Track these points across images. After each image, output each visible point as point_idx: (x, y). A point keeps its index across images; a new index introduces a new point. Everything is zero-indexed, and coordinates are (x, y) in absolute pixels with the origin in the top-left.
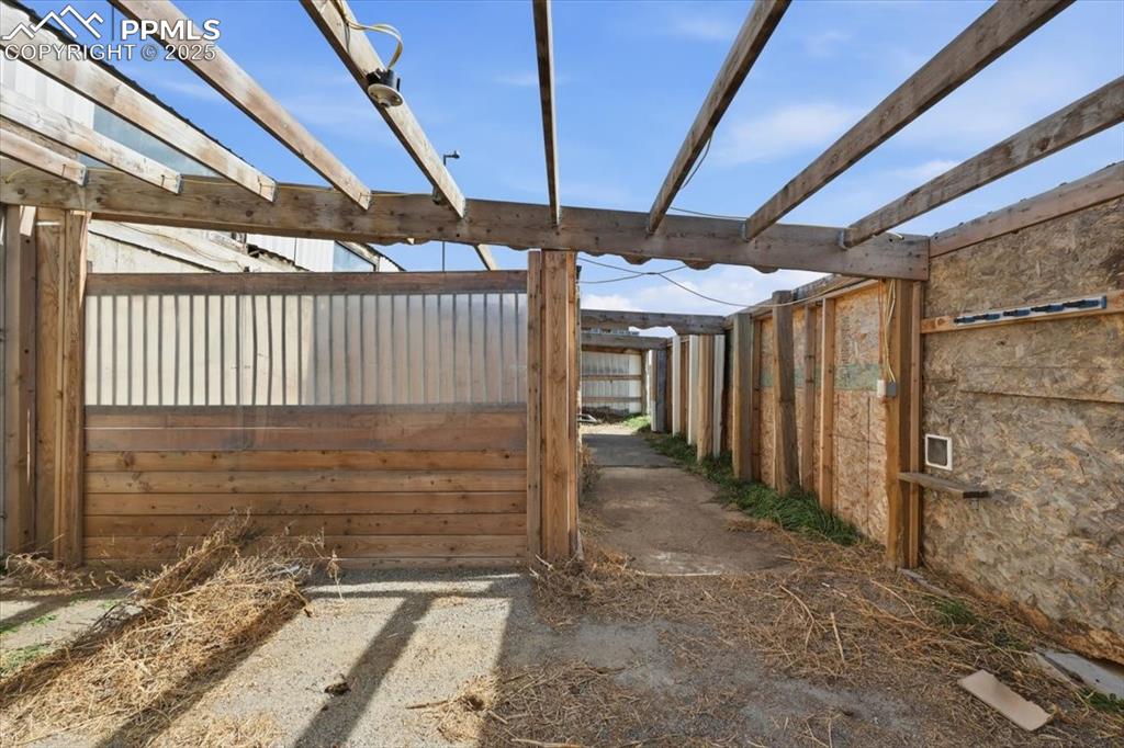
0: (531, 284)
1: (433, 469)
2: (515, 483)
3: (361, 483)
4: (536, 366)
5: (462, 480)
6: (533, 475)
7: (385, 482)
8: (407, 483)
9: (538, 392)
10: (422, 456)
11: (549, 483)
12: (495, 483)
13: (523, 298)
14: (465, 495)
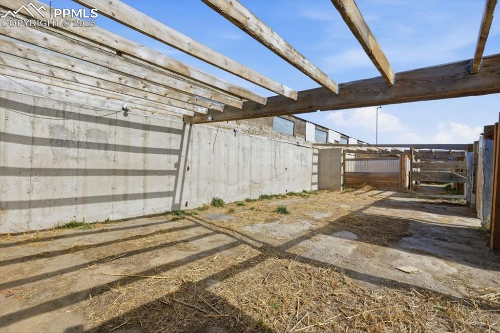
0: (400, 159)
1: (386, 180)
2: (398, 182)
3: (377, 181)
4: (401, 168)
5: (390, 181)
6: (400, 181)
7: (380, 181)
8: (383, 181)
9: (401, 171)
10: (385, 178)
11: (402, 182)
12: (395, 182)
13: (399, 161)
14: (391, 183)
